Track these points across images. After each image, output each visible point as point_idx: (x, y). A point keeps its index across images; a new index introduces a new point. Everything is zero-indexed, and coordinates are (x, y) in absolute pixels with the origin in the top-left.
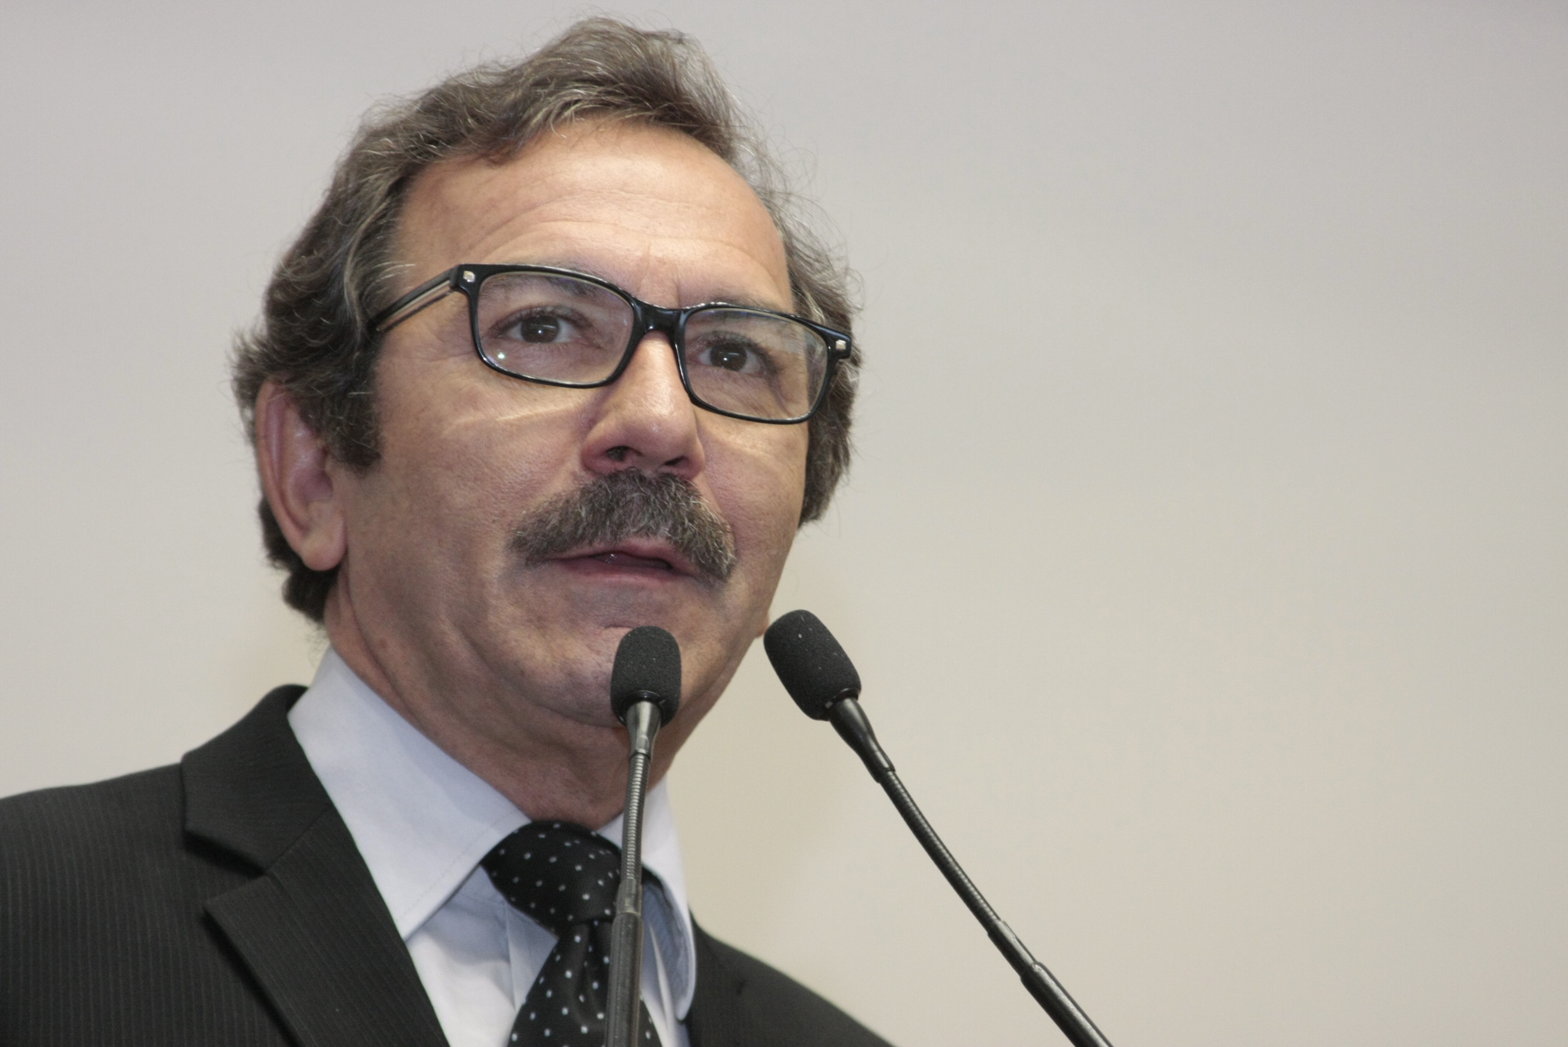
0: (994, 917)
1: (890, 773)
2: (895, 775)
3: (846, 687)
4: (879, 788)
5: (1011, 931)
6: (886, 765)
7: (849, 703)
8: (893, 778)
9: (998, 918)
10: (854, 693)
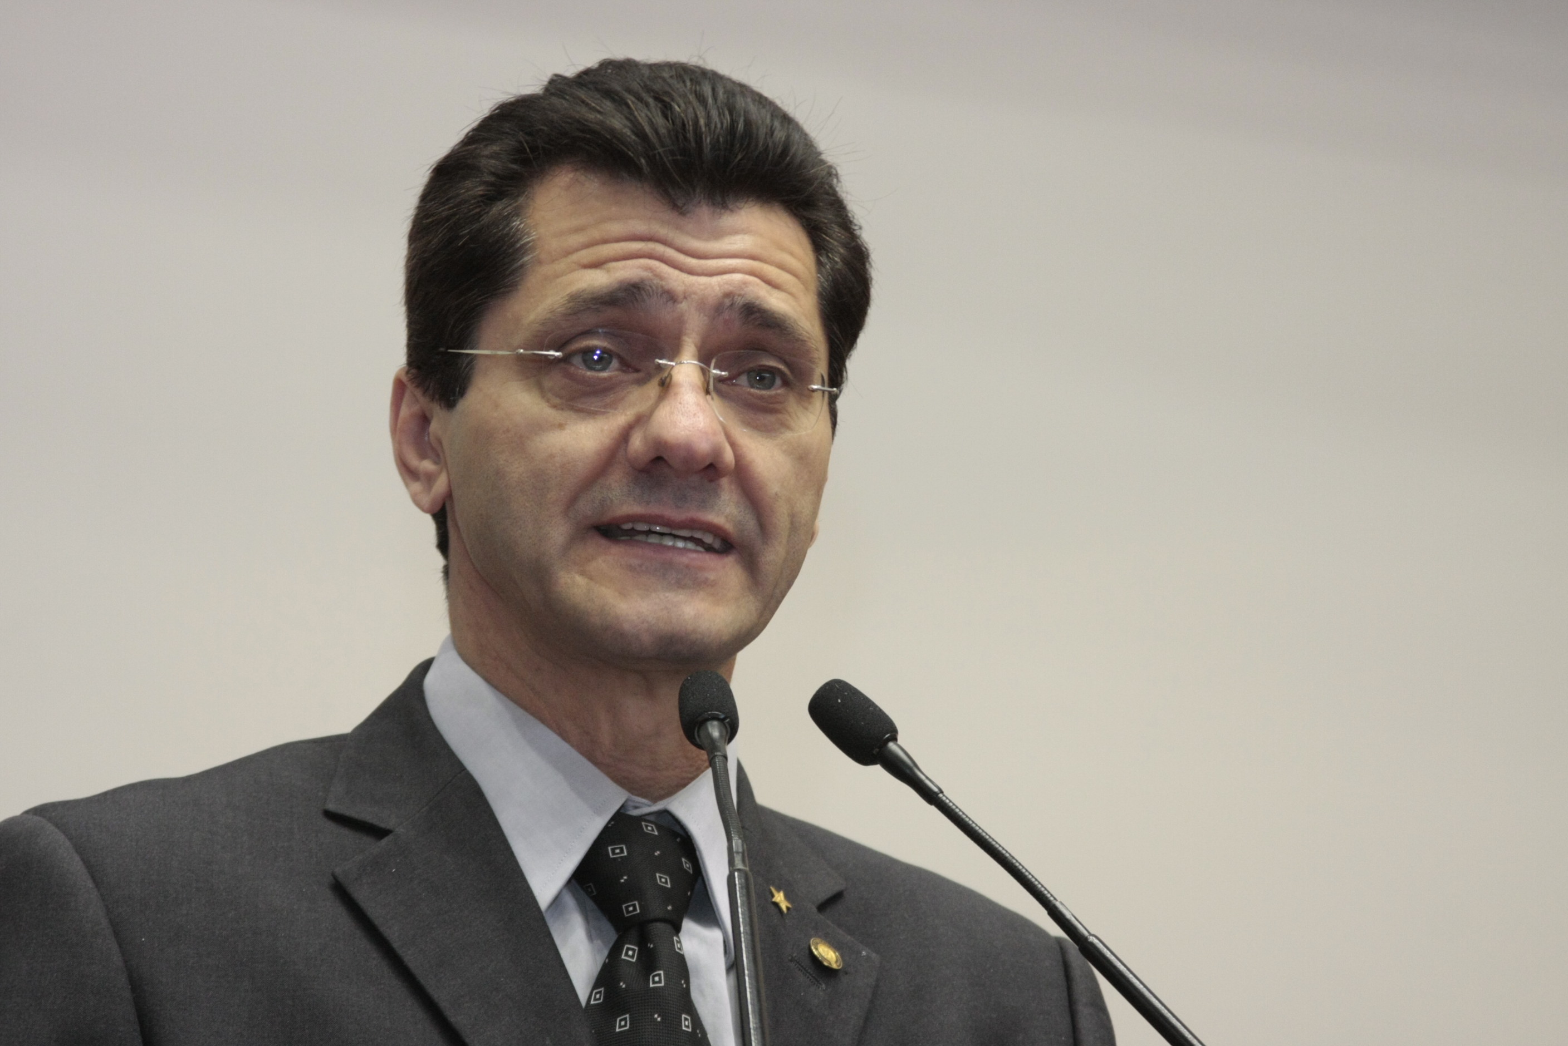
0: (1052, 899)
1: (941, 795)
2: (944, 795)
3: (888, 733)
4: (933, 809)
5: (1067, 909)
6: (936, 790)
7: (891, 745)
8: (944, 798)
9: (1055, 899)
10: (894, 739)
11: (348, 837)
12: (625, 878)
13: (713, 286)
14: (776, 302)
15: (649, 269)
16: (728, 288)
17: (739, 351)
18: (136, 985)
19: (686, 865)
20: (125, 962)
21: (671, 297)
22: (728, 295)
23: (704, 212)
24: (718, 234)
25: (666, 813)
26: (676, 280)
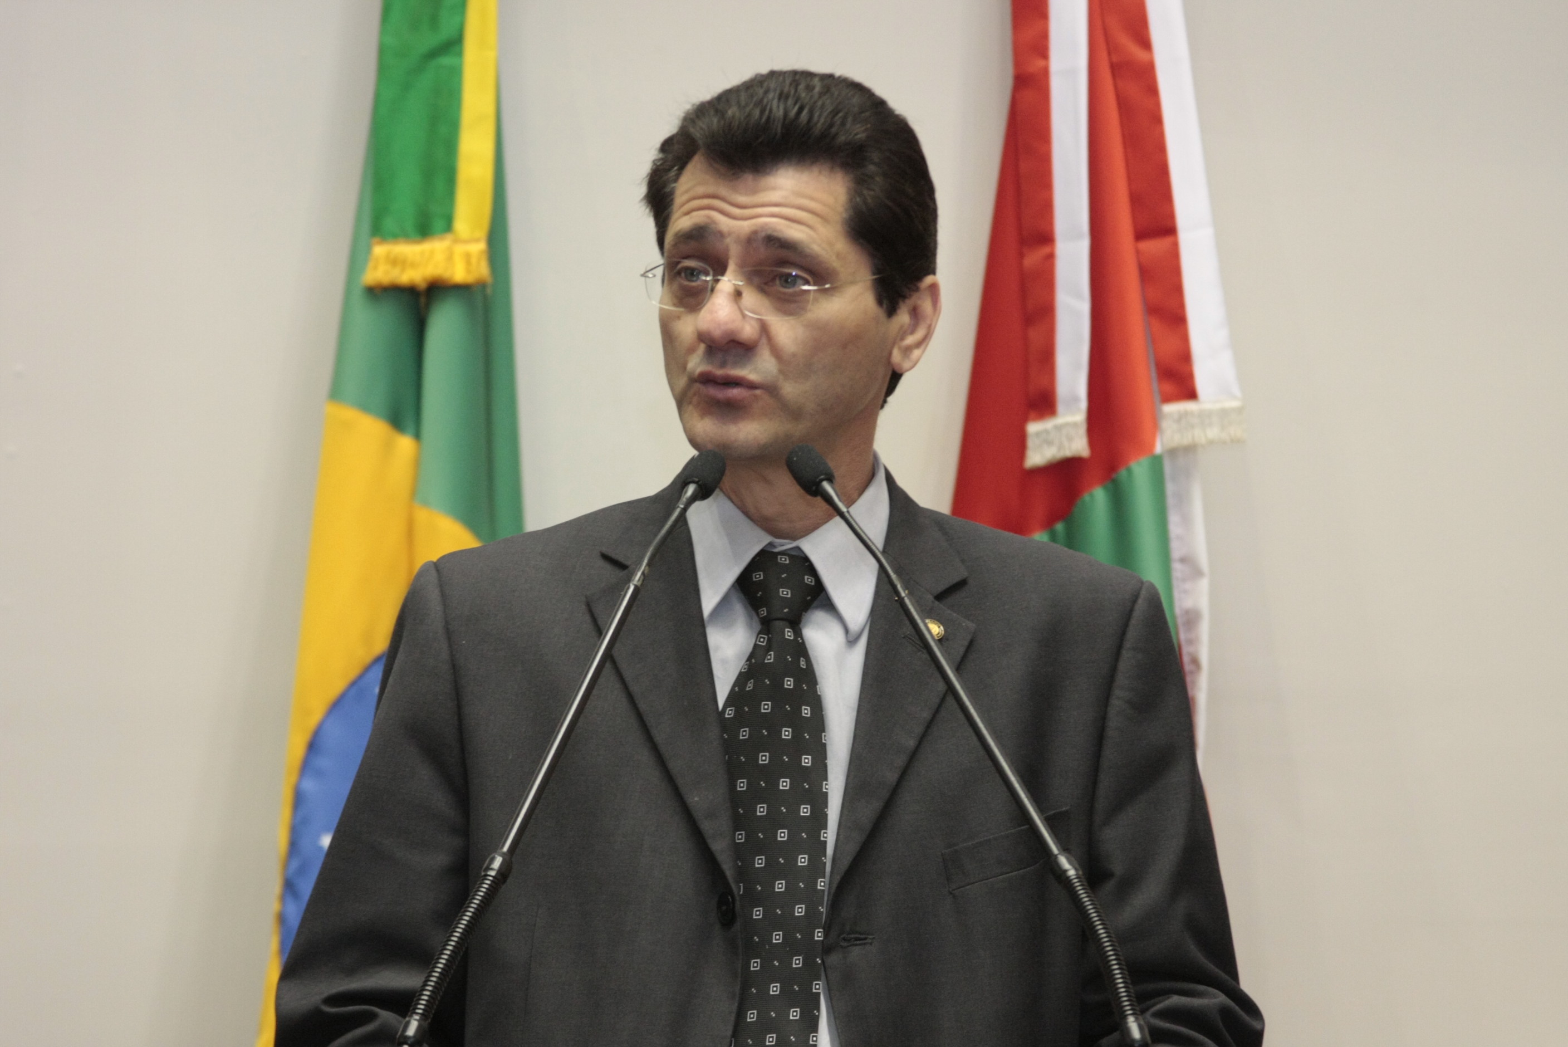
11: (608, 567)
12: (760, 593)
13: (745, 227)
14: (794, 233)
15: (709, 217)
16: (754, 228)
17: (771, 269)
18: (455, 668)
19: (808, 580)
20: (452, 655)
21: (721, 235)
22: (755, 233)
23: (748, 178)
24: (755, 192)
25: (798, 548)
26: (724, 223)
